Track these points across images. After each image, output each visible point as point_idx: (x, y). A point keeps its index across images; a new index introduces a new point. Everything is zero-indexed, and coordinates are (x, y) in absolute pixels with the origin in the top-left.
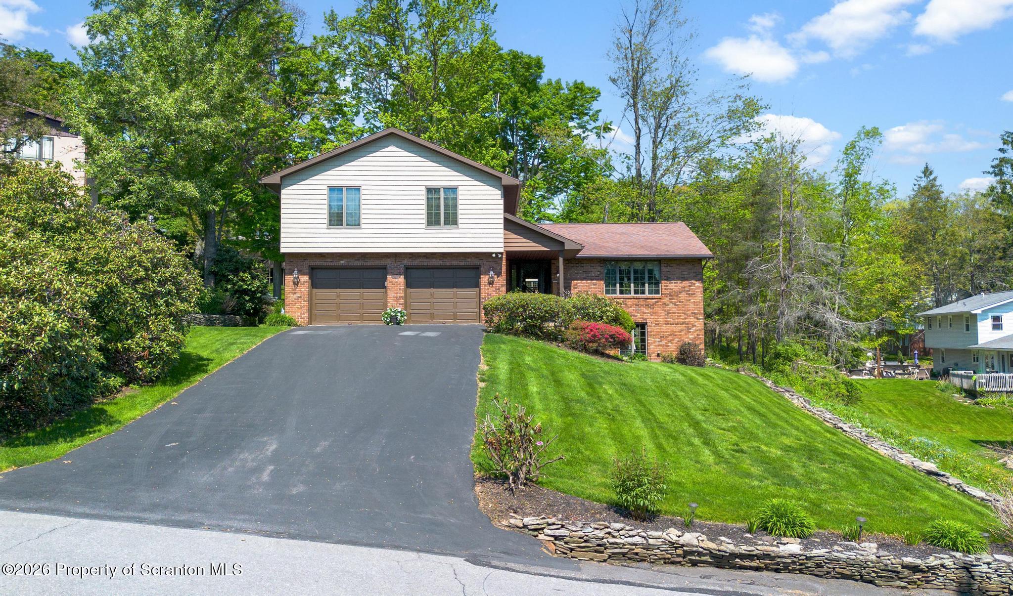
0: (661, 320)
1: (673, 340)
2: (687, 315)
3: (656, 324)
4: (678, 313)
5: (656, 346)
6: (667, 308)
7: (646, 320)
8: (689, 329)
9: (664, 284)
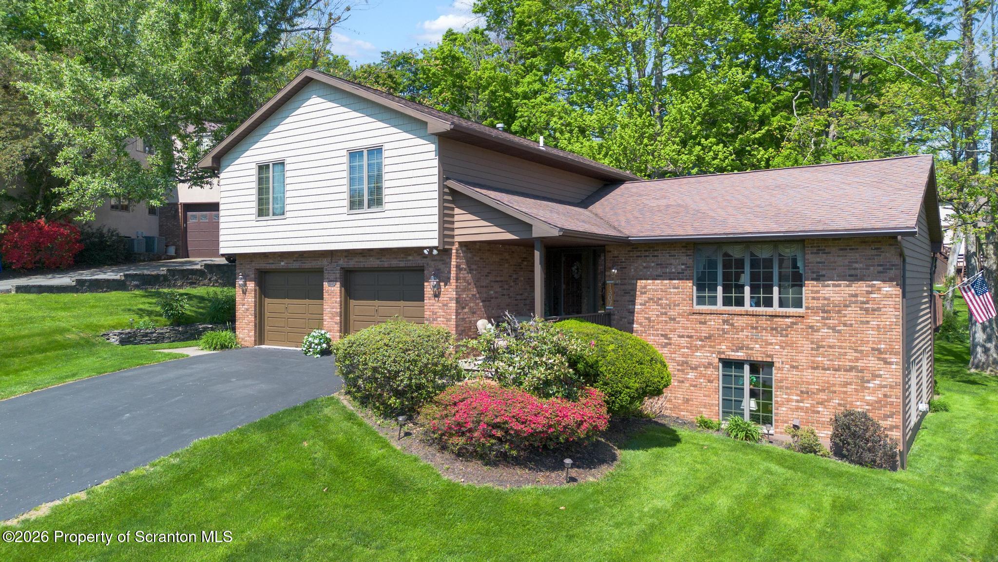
0: (803, 359)
1: (828, 401)
2: (861, 352)
3: (793, 367)
4: (840, 347)
5: (792, 410)
6: (817, 336)
7: (771, 356)
8: (864, 381)
9: (809, 289)
